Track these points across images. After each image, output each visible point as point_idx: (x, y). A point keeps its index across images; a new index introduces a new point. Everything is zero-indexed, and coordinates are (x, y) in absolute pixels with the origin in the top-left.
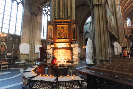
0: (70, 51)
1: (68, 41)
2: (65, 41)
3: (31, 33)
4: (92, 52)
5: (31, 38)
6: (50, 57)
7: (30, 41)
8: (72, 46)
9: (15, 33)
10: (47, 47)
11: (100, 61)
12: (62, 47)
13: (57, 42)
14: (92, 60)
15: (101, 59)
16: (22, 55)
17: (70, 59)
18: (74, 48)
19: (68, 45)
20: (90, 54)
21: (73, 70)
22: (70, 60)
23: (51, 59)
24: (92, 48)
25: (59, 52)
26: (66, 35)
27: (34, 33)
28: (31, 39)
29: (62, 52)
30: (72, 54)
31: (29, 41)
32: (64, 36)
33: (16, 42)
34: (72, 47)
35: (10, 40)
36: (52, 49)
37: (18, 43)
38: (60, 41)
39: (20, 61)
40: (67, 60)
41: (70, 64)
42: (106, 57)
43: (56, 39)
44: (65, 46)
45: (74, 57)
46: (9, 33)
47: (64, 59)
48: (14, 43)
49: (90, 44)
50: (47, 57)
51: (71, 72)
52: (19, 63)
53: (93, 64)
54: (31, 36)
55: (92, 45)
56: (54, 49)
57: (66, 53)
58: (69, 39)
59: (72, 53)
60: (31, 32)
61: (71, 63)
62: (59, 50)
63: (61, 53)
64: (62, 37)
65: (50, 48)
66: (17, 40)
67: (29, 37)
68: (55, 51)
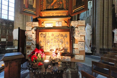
0: (68, 33)
1: (65, 15)
2: (60, 15)
3: (24, 19)
4: (91, 40)
5: (24, 23)
6: (31, 44)
7: (24, 26)
8: (73, 24)
9: (8, 18)
10: (27, 27)
11: (101, 49)
12: (54, 25)
13: (43, 16)
14: (90, 48)
15: (101, 47)
16: (15, 41)
17: (69, 49)
18: (76, 29)
19: (66, 22)
20: (89, 41)
21: (73, 70)
22: (69, 51)
23: (33, 48)
24: (91, 35)
25: (47, 36)
26: (61, 3)
27: (27, 19)
28: (24, 25)
29: (53, 35)
30: (72, 41)
31: (22, 26)
32: (58, 4)
33: (10, 28)
34: (72, 27)
35: (3, 25)
36: (35, 30)
37: (12, 29)
38: (49, 15)
39: (14, 47)
40: (62, 52)
41: (68, 58)
42: (108, 45)
43: (42, 11)
44: (60, 25)
45: (75, 46)
46: (2, 18)
47: (57, 49)
48: (8, 29)
49: (88, 31)
50: (27, 44)
51: (70, 72)
52: (13, 50)
53: (91, 52)
54: (24, 22)
55: (91, 31)
56: (39, 30)
57: (60, 38)
58: (67, 9)
59: (73, 37)
60: (24, 17)
61: (70, 57)
62: (47, 33)
63: (51, 37)
64: (53, 6)
65: (31, 28)
66: (11, 25)
67: (22, 22)
68: (40, 33)
